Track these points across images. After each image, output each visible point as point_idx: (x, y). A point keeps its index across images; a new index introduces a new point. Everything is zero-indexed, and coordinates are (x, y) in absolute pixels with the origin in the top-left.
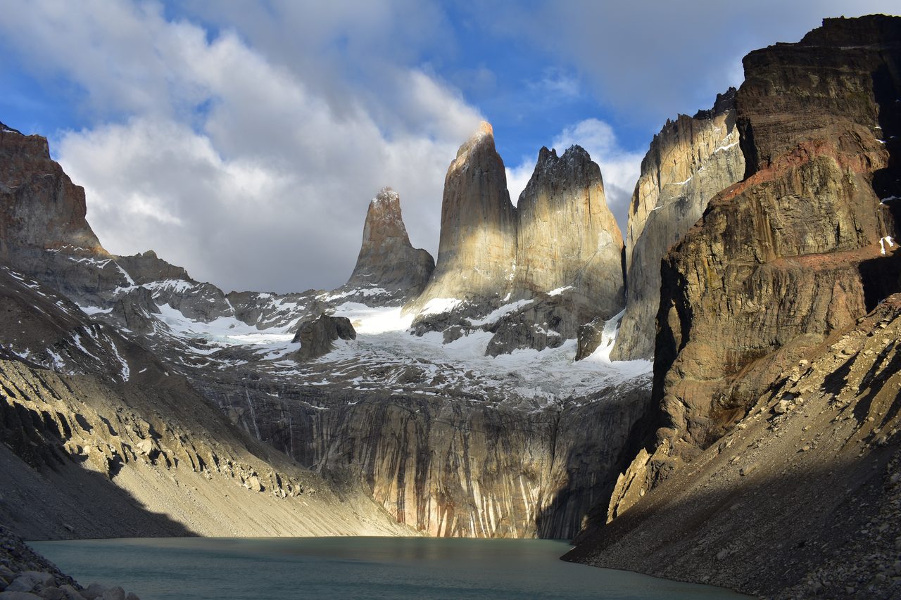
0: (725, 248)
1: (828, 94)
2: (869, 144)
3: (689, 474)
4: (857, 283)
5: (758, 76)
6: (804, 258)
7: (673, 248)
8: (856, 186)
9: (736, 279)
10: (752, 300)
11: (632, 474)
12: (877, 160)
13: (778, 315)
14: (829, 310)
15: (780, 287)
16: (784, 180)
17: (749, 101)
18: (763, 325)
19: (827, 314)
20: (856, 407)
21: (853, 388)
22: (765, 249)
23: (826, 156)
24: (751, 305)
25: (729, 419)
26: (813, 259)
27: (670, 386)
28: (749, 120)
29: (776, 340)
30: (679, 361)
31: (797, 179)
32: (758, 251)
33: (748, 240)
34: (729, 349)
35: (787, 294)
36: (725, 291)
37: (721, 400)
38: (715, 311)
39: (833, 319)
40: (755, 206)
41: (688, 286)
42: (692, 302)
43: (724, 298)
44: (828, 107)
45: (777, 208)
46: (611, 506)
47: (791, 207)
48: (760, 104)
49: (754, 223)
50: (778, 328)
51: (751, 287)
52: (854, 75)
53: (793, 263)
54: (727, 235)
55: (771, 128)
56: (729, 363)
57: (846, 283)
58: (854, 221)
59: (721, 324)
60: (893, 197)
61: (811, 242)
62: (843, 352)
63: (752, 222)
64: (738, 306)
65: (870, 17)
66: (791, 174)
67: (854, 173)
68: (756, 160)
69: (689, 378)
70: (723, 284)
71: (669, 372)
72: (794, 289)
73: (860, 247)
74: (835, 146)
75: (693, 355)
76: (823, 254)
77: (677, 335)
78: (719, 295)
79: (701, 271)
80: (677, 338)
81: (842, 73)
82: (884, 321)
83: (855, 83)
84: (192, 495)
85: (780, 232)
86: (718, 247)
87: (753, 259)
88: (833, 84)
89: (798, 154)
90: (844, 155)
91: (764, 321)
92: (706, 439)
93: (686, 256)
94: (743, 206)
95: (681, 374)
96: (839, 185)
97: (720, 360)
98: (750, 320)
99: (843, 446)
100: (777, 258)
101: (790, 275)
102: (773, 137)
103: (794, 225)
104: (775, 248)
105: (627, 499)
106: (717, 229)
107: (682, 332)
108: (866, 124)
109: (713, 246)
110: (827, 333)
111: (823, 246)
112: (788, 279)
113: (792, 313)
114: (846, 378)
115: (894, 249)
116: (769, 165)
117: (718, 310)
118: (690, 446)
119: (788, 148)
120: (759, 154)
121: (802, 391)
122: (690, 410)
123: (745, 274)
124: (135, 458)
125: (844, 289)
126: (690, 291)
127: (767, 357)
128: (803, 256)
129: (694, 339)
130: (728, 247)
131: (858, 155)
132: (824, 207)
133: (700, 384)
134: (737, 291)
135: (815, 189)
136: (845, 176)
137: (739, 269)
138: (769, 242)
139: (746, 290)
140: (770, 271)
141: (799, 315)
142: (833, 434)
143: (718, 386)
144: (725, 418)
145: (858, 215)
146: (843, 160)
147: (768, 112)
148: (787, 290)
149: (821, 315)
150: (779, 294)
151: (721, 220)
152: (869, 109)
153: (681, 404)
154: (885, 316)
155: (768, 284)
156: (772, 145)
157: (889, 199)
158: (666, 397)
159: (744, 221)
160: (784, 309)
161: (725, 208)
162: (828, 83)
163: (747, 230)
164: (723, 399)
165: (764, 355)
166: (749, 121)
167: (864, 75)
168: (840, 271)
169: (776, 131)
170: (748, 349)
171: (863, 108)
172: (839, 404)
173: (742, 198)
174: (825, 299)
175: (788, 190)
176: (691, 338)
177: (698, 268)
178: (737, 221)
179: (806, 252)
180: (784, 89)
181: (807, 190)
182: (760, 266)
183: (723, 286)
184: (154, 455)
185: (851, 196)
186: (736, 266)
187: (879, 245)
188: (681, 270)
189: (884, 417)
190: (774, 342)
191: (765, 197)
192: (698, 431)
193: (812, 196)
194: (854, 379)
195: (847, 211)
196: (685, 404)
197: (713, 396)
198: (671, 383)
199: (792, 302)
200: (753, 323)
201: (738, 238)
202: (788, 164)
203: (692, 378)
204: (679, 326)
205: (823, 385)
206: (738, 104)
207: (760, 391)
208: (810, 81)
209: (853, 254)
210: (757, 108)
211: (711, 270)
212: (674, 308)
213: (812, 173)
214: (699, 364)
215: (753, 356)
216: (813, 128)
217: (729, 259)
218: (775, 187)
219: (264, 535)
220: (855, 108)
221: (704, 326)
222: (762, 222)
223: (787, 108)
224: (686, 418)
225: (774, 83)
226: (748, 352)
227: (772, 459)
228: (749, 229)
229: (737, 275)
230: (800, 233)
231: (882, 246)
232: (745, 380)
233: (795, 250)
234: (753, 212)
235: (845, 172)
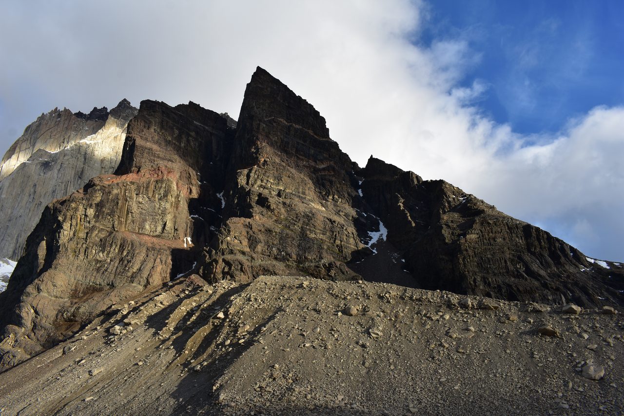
0: (95, 214)
1: (180, 144)
2: (193, 182)
4: (170, 261)
5: (147, 116)
6: (142, 236)
7: (58, 201)
8: (181, 203)
9: (96, 236)
10: (103, 253)
12: (195, 192)
13: (117, 267)
14: (150, 273)
15: (124, 250)
16: (144, 184)
18: (106, 270)
19: (149, 275)
20: (173, 342)
21: (171, 329)
22: (120, 223)
23: (172, 180)
24: (102, 256)
25: (67, 329)
26: (147, 238)
27: (27, 296)
28: (135, 140)
29: (112, 283)
30: (40, 280)
31: (152, 187)
32: (116, 223)
33: (112, 214)
34: (78, 281)
35: (127, 256)
36: (86, 242)
37: (64, 314)
38: (76, 253)
39: (151, 279)
40: (122, 194)
41: (62, 231)
42: (61, 242)
43: (84, 246)
44: (178, 151)
45: (135, 200)
47: (143, 202)
48: (143, 133)
49: (119, 204)
50: (115, 275)
51: (105, 244)
52: (196, 139)
53: (134, 237)
54: (100, 206)
55: (146, 150)
56: (76, 290)
57: (164, 259)
58: (175, 223)
59: (78, 262)
60: (197, 216)
61: (147, 227)
62: (161, 303)
63: (118, 203)
64: (92, 253)
66: (149, 182)
67: (182, 195)
68: (131, 165)
69: (44, 294)
70: (87, 236)
71: (30, 286)
72: (132, 254)
73: (174, 239)
74: (178, 176)
75: (52, 279)
76: (153, 236)
77: (41, 261)
78: (81, 243)
79: (74, 223)
80: (40, 263)
81: (191, 136)
82: (188, 290)
83: (195, 145)
85: (132, 215)
86: (91, 212)
87: (111, 226)
88: (184, 139)
89: (157, 172)
90: (181, 182)
91: (107, 268)
92: (46, 340)
93: (67, 210)
94: (115, 191)
95: (39, 290)
96: (173, 199)
97: (70, 287)
98: (98, 265)
99: (168, 366)
100: (125, 230)
101: (132, 244)
102: (146, 156)
103: (141, 213)
104: (126, 224)
106: (94, 200)
107: (46, 260)
108: (195, 170)
109: (88, 210)
110: (145, 286)
111: (153, 232)
112: (130, 246)
113: (127, 269)
114: (167, 321)
115: (191, 247)
116: (138, 172)
117: (77, 252)
118: (33, 343)
119: (152, 166)
120: (134, 162)
121: (133, 322)
122: (39, 317)
123: (103, 234)
125: (162, 262)
126: (61, 234)
127: (103, 292)
128: (141, 234)
129: (56, 268)
130: (97, 213)
131: (187, 186)
132: (161, 209)
133: (51, 300)
134: (94, 244)
135: (160, 197)
136: (177, 195)
137: (101, 230)
138: (124, 219)
139: (101, 245)
140: (120, 238)
141: (131, 271)
142: (160, 357)
143: (64, 304)
144: (64, 327)
145: (178, 220)
146: (179, 185)
147: (146, 139)
148: (128, 253)
149: (145, 274)
150: (122, 254)
151: (98, 195)
152: (198, 161)
153: (32, 311)
154: (188, 287)
155: (116, 246)
156: (143, 161)
157: (194, 216)
158: (21, 304)
159: (113, 200)
160: (122, 264)
161: (103, 188)
162: (182, 138)
163: (113, 207)
164: (66, 314)
165: (101, 291)
167: (201, 142)
168: (162, 251)
169: (148, 153)
170: (91, 284)
172: (161, 337)
173: (116, 186)
174: (150, 265)
175: (144, 191)
176: (53, 266)
177: (73, 221)
178: (108, 199)
179: (143, 232)
180: (159, 130)
181: (155, 196)
182: (114, 232)
183: (86, 238)
185: (177, 208)
186: (99, 227)
188: (60, 218)
189: (194, 352)
190: (110, 283)
191: (130, 191)
192: (41, 333)
193: (157, 200)
194: (172, 323)
195: (173, 215)
196: (36, 312)
197: (59, 310)
198: (28, 295)
199: (129, 262)
200: (99, 268)
201: (106, 210)
202: (149, 176)
203: (46, 295)
204: (45, 256)
205: (146, 322)
206: (131, 127)
207: (94, 314)
208: (174, 132)
209: (170, 242)
210: (141, 135)
211: (81, 225)
212: (45, 242)
213: (161, 187)
214: (54, 286)
215: (93, 290)
216: (169, 160)
217: (96, 222)
218: (138, 186)
220: (191, 158)
221: (65, 260)
222: (124, 205)
223: (158, 142)
224: (33, 321)
225: (155, 124)
226: (91, 286)
227: (114, 367)
228: (115, 207)
229: (98, 234)
230: (143, 219)
231: (185, 242)
232: (84, 304)
233: (137, 228)
234: (120, 197)
235: (178, 193)
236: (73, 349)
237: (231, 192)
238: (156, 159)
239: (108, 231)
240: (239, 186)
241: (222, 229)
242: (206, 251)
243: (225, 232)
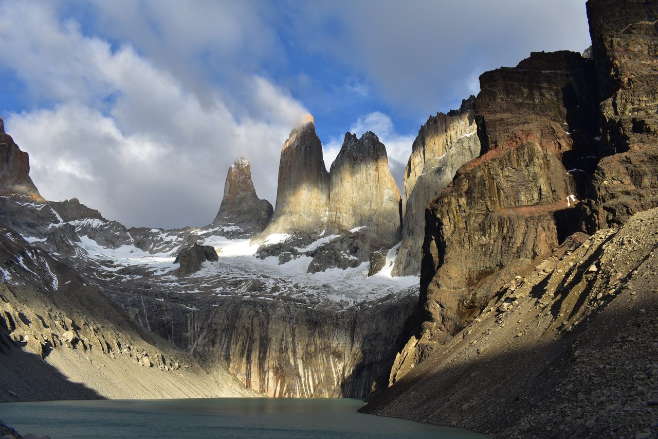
0: (467, 202)
1: (534, 102)
2: (560, 135)
3: (444, 353)
4: (553, 225)
5: (489, 89)
6: (519, 209)
7: (433, 201)
8: (552, 162)
9: (474, 222)
10: (485, 236)
11: (406, 353)
12: (565, 145)
13: (501, 246)
14: (534, 243)
15: (503, 227)
16: (506, 157)
17: (483, 105)
18: (492, 252)
19: (534, 246)
20: (552, 307)
21: (550, 295)
22: (493, 203)
23: (532, 142)
24: (484, 239)
25: (470, 315)
26: (524, 209)
27: (431, 294)
30: (437, 277)
31: (514, 157)
32: (489, 204)
33: (482, 196)
34: (470, 269)
35: (508, 233)
36: (467, 230)
37: (464, 303)
38: (461, 244)
39: (537, 249)
40: (487, 174)
41: (443, 227)
42: (445, 237)
43: (467, 235)
44: (534, 110)
45: (501, 175)
46: (392, 375)
47: (510, 175)
48: (490, 107)
49: (486, 185)
50: (501, 255)
51: (484, 227)
52: (550, 89)
53: (511, 212)
54: (469, 193)
55: (497, 122)
56: (470, 278)
57: (545, 225)
58: (550, 184)
59: (465, 252)
60: (575, 169)
61: (523, 198)
62: (544, 271)
63: (485, 184)
64: (476, 240)
65: (561, 52)
66: (510, 153)
67: (550, 153)
68: (487, 143)
69: (444, 288)
70: (466, 225)
71: (430, 284)
72: (512, 229)
73: (554, 201)
74: (538, 136)
75: (446, 273)
77: (436, 259)
78: (463, 233)
79: (452, 217)
80: (436, 261)
81: (543, 88)
82: (570, 250)
83: (551, 95)
84: (102, 369)
85: (503, 191)
86: (463, 201)
87: (485, 209)
88: (537, 95)
89: (515, 140)
90: (544, 141)
91: (493, 250)
92: (454, 329)
93: (442, 206)
94: (479, 174)
95: (439, 286)
96: (541, 161)
97: (464, 276)
98: (484, 249)
99: (544, 333)
100: (501, 208)
101: (509, 219)
102: (499, 129)
103: (512, 187)
104: (500, 202)
105: (402, 370)
106: (462, 189)
107: (439, 257)
108: (558, 121)
109: (460, 200)
110: (533, 258)
111: (531, 201)
112: (508, 222)
113: (511, 245)
114: (545, 288)
115: (576, 204)
116: (496, 147)
117: (462, 243)
118: (444, 334)
119: (508, 136)
120: (490, 139)
121: (517, 296)
122: (444, 310)
123: (480, 219)
124: (61, 344)
125: (544, 229)
126: (444, 230)
127: (495, 274)
128: (518, 207)
129: (447, 262)
130: (469, 201)
131: (553, 142)
132: (531, 175)
133: (451, 292)
134: (475, 230)
135: (526, 163)
136: (545, 155)
137: (477, 215)
138: (496, 197)
139: (481, 230)
140: (496, 217)
141: (515, 246)
142: (537, 325)
143: (463, 293)
144: (467, 315)
145: (553, 180)
146: (543, 144)
147: (495, 112)
148: (508, 230)
149: (530, 246)
150: (502, 232)
151: (465, 183)
152: (560, 111)
153: (438, 306)
154: (570, 247)
155: (495, 226)
156: (498, 134)
157: (572, 170)
158: (428, 301)
159: (479, 184)
160: (505, 241)
161: (467, 175)
162: (534, 94)
163: (482, 190)
164: (466, 302)
165: (493, 273)
166: (483, 117)
167: (557, 90)
168: (542, 218)
169: (500, 125)
170: (482, 268)
171: (556, 110)
172: (541, 305)
173: (478, 169)
174: (532, 236)
175: (508, 163)
176: (445, 261)
177: (449, 215)
178: (475, 183)
179: (520, 205)
180: (506, 97)
181: (521, 164)
182: (490, 214)
183: (466, 227)
184: (75, 342)
185: (548, 168)
186: (474, 213)
187: (567, 201)
188: (438, 216)
189: (570, 313)
190: (499, 264)
191: (494, 168)
192: (450, 323)
193: (524, 168)
194: (551, 288)
195: (546, 178)
196: (441, 306)
197: (460, 300)
198: (431, 292)
199: (511, 238)
200: (485, 252)
201: (476, 195)
202: (508, 146)
203: (445, 288)
204: (437, 253)
205: (531, 293)
206: (476, 107)
207: (490, 297)
208: (523, 93)
209: (550, 206)
210: (488, 110)
211: (458, 216)
212: (434, 241)
213: (524, 153)
214: (450, 278)
215: (485, 274)
216: (524, 123)
217: (470, 209)
218: (500, 161)
219: (153, 398)
220: (551, 111)
221: (453, 253)
222: (491, 184)
223: (508, 110)
224: (441, 315)
225: (500, 93)
226: (482, 271)
227: (498, 342)
228: (483, 189)
229: (475, 219)
230: (516, 192)
231: (569, 201)
232: (480, 289)
233: (513, 203)
234: (485, 177)
235: (545, 152)
236: (470, 332)
237: (601, 130)
238: (509, 127)
239: (484, 215)
240: (608, 120)
241: (595, 174)
242: (585, 204)
243: (599, 177)
